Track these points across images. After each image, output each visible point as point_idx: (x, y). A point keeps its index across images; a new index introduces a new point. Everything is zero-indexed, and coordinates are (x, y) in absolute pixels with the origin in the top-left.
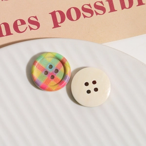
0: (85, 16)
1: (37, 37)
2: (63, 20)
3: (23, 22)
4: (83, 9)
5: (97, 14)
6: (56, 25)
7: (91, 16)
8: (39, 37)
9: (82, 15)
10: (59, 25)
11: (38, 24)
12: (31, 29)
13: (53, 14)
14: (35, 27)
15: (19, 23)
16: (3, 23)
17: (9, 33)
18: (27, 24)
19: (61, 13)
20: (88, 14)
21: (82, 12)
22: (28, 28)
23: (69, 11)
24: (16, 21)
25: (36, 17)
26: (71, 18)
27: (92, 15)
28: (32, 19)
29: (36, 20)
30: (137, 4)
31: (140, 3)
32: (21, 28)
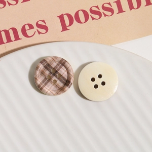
0: (93, 19)
1: (45, 41)
2: (71, 23)
3: (31, 27)
4: (91, 11)
5: (105, 15)
6: (65, 28)
7: (100, 18)
8: (48, 41)
9: (90, 17)
10: (68, 28)
11: (46, 28)
12: (39, 33)
13: (61, 17)
14: (43, 31)
15: (27, 27)
16: (12, 29)
17: (17, 38)
18: (36, 28)
19: (69, 16)
20: (96, 16)
21: (90, 14)
22: (37, 33)
23: (77, 14)
24: (25, 25)
25: (44, 21)
26: (79, 21)
27: (100, 16)
28: (40, 23)
29: (44, 24)
30: (145, 4)
31: (148, 3)
32: (29, 33)
